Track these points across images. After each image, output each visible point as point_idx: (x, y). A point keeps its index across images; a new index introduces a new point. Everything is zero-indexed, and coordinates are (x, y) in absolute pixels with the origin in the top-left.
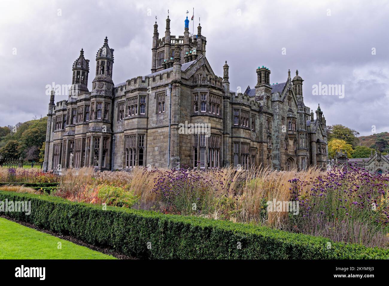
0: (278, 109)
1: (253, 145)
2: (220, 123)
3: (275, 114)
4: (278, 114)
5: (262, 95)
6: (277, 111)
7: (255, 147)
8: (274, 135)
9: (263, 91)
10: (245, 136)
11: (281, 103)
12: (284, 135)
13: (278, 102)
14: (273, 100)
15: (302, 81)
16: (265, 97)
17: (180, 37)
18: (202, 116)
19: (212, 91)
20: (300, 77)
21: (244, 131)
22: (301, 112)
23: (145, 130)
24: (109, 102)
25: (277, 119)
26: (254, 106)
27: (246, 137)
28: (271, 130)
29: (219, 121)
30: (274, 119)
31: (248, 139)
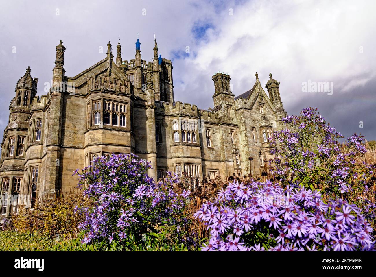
0: (243, 118)
1: (211, 165)
2: (126, 138)
3: (241, 124)
4: (244, 124)
5: (220, 104)
6: (243, 121)
7: (215, 168)
8: (243, 151)
9: (221, 99)
10: (190, 154)
11: (247, 111)
12: (257, 150)
13: (242, 110)
14: (236, 109)
15: (277, 84)
16: (224, 106)
17: (131, 61)
18: (94, 131)
19: (109, 96)
20: (274, 80)
21: (188, 148)
22: (280, 119)
23: (39, 160)
24: (24, 135)
25: (244, 130)
26: (209, 118)
27: (192, 156)
28: (239, 145)
29: (123, 135)
30: (241, 131)
31: (197, 158)
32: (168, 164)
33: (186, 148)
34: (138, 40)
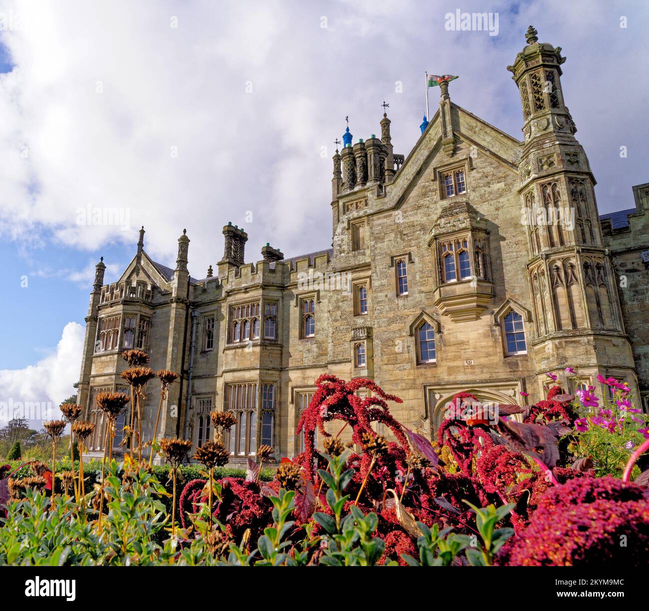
2: (112, 363)
11: (386, 216)
16: (344, 228)
21: (235, 354)
29: (110, 360)
31: (249, 369)
32: (217, 386)
33: (233, 354)
34: (348, 129)
